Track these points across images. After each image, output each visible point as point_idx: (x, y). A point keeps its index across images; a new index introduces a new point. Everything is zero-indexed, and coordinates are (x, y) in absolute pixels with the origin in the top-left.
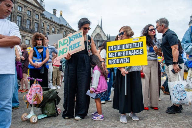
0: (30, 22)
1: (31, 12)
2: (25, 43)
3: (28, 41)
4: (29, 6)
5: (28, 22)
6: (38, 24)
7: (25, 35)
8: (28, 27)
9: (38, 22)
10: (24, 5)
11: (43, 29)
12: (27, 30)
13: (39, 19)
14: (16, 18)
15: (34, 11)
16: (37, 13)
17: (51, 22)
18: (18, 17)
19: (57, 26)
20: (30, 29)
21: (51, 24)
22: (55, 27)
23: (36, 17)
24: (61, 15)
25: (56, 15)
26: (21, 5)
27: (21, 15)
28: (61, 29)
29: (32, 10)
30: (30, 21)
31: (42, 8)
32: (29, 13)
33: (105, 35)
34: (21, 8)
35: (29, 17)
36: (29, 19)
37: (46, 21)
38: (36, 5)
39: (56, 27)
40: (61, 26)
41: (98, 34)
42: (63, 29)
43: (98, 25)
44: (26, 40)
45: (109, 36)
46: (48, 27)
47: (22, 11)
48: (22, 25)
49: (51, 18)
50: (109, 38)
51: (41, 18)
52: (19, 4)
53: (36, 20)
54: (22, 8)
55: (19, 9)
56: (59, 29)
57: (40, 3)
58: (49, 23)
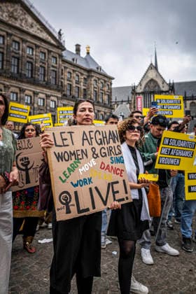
0: (45, 70)
1: (45, 54)
2: (37, 103)
3: (42, 100)
4: (43, 45)
5: (41, 71)
6: (56, 72)
7: (38, 91)
8: (41, 78)
9: (55, 69)
10: (35, 45)
11: (62, 78)
12: (41, 83)
13: (56, 63)
14: (25, 65)
15: (50, 52)
16: (54, 55)
17: (73, 67)
18: (27, 64)
19: (82, 71)
20: (44, 81)
21: (73, 71)
22: (80, 75)
23: (53, 62)
24: (88, 53)
25: (79, 55)
26: (31, 45)
27: (31, 60)
28: (88, 76)
29: (46, 51)
30: (44, 68)
31: (60, 47)
32: (42, 56)
33: (164, 82)
34: (31, 50)
35: (43, 63)
36: (43, 65)
37: (66, 65)
38: (53, 42)
39: (82, 74)
40: (90, 71)
41: (152, 80)
42: (92, 76)
43: (151, 64)
44: (39, 99)
45: (172, 82)
46: (68, 75)
47: (33, 54)
48: (34, 76)
49: (73, 60)
50: (173, 87)
51: (61, 63)
52: (28, 44)
53: (53, 67)
54: (33, 49)
55: (29, 52)
56: (86, 77)
57: (57, 38)
58: (70, 68)
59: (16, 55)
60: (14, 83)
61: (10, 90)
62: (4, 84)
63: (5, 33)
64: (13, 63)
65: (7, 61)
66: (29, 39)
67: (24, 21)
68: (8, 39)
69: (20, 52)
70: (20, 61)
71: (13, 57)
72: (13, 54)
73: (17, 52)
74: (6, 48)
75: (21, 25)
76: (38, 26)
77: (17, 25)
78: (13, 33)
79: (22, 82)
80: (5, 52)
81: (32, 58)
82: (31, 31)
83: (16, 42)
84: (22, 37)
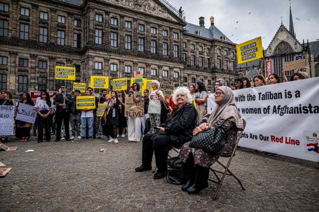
0: (168, 46)
1: (167, 31)
2: (162, 75)
3: (166, 72)
4: (165, 24)
5: (165, 46)
6: (178, 46)
7: (162, 64)
8: (165, 53)
9: (178, 44)
10: (158, 24)
11: (186, 51)
12: (164, 57)
13: (178, 38)
14: (150, 44)
15: (171, 29)
16: (176, 31)
17: (196, 39)
18: (152, 42)
19: (206, 42)
20: (168, 55)
21: (197, 43)
22: (203, 46)
23: (175, 36)
24: (212, 24)
25: (204, 26)
26: (154, 25)
27: (155, 39)
28: (212, 46)
29: (168, 29)
30: (167, 44)
31: (182, 23)
32: (165, 34)
33: (297, 42)
34: (154, 30)
35: (166, 40)
36: (166, 41)
37: (189, 38)
38: (174, 20)
39: (205, 45)
40: (212, 41)
41: (283, 42)
42: (216, 46)
43: (282, 26)
44: (164, 72)
46: (192, 47)
47: (156, 33)
48: (158, 52)
49: (197, 33)
50: (307, 47)
51: (182, 37)
52: (151, 25)
53: (175, 42)
54: (156, 29)
55: (153, 31)
56: (209, 47)
57: (178, 16)
58: (193, 41)
59: (142, 36)
60: (141, 59)
61: (138, 66)
62: (133, 61)
63: (132, 19)
64: (140, 43)
65: (134, 42)
66: (152, 20)
67: (147, 6)
68: (135, 23)
69: (146, 33)
70: (146, 40)
71: (139, 38)
72: (139, 35)
73: (143, 33)
74: (133, 31)
75: (145, 10)
76: (160, 8)
77: (142, 10)
78: (139, 18)
79: (148, 58)
80: (133, 35)
81: (156, 37)
82: (154, 13)
83: (141, 25)
84: (146, 20)
